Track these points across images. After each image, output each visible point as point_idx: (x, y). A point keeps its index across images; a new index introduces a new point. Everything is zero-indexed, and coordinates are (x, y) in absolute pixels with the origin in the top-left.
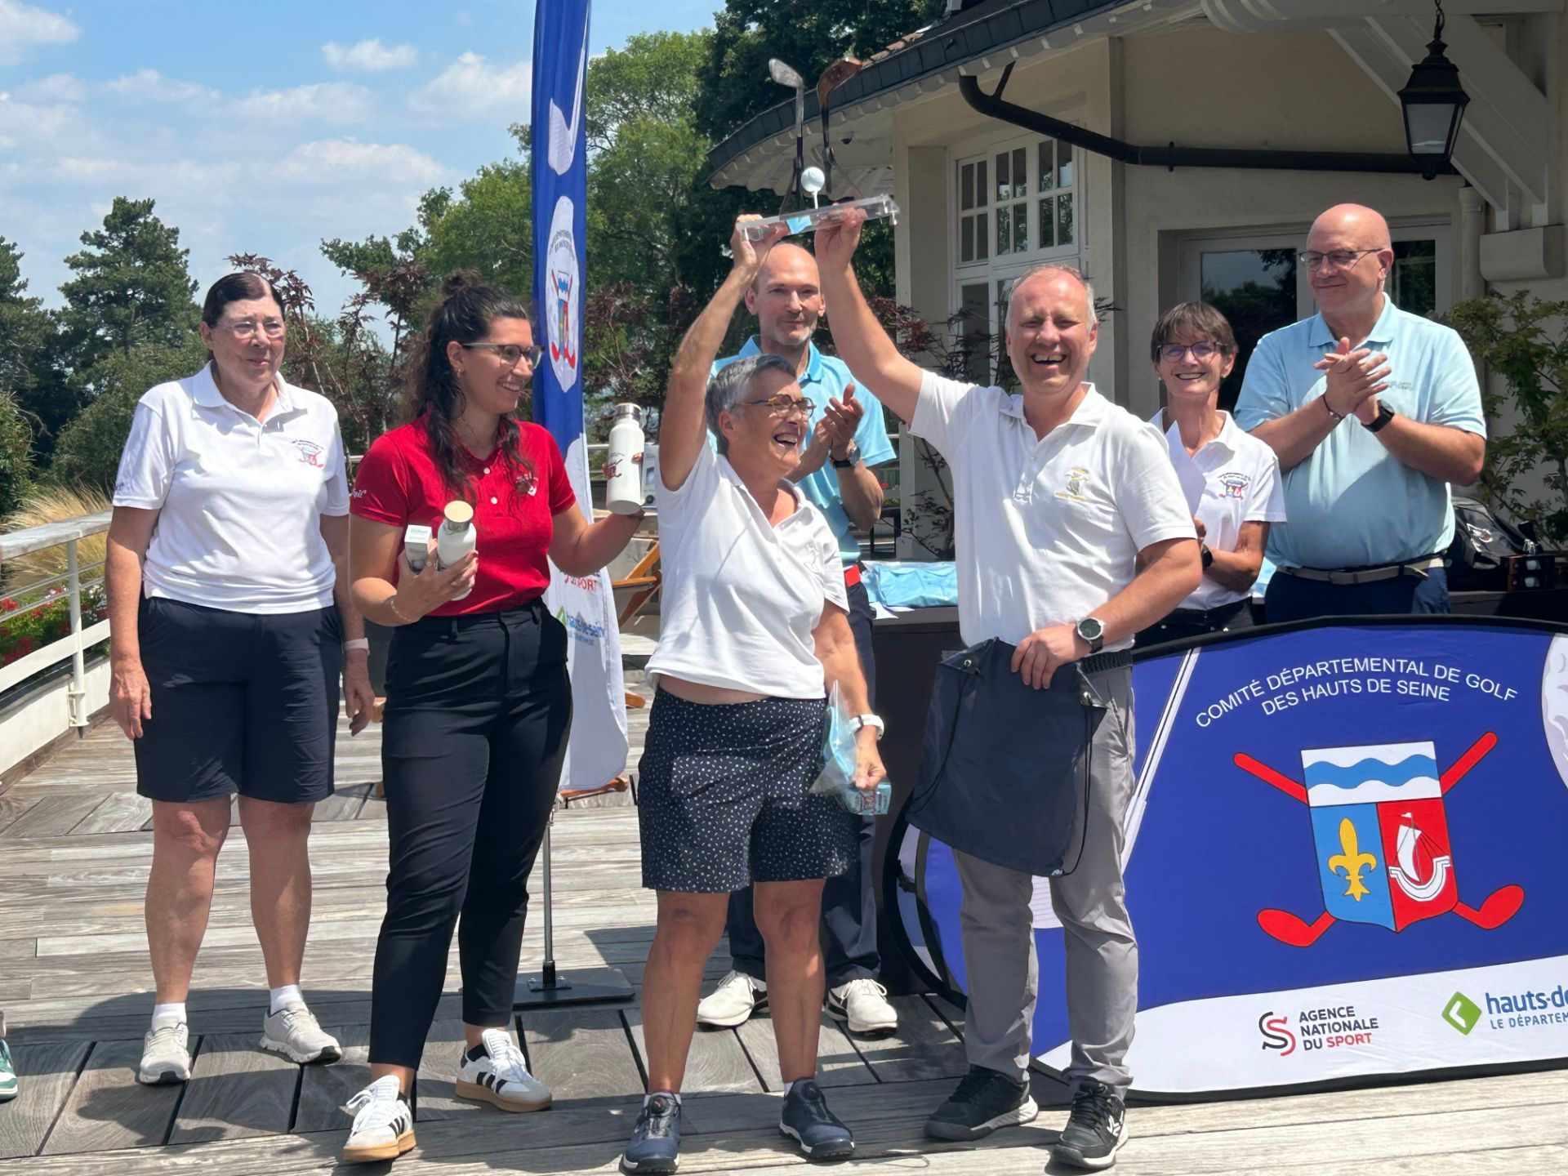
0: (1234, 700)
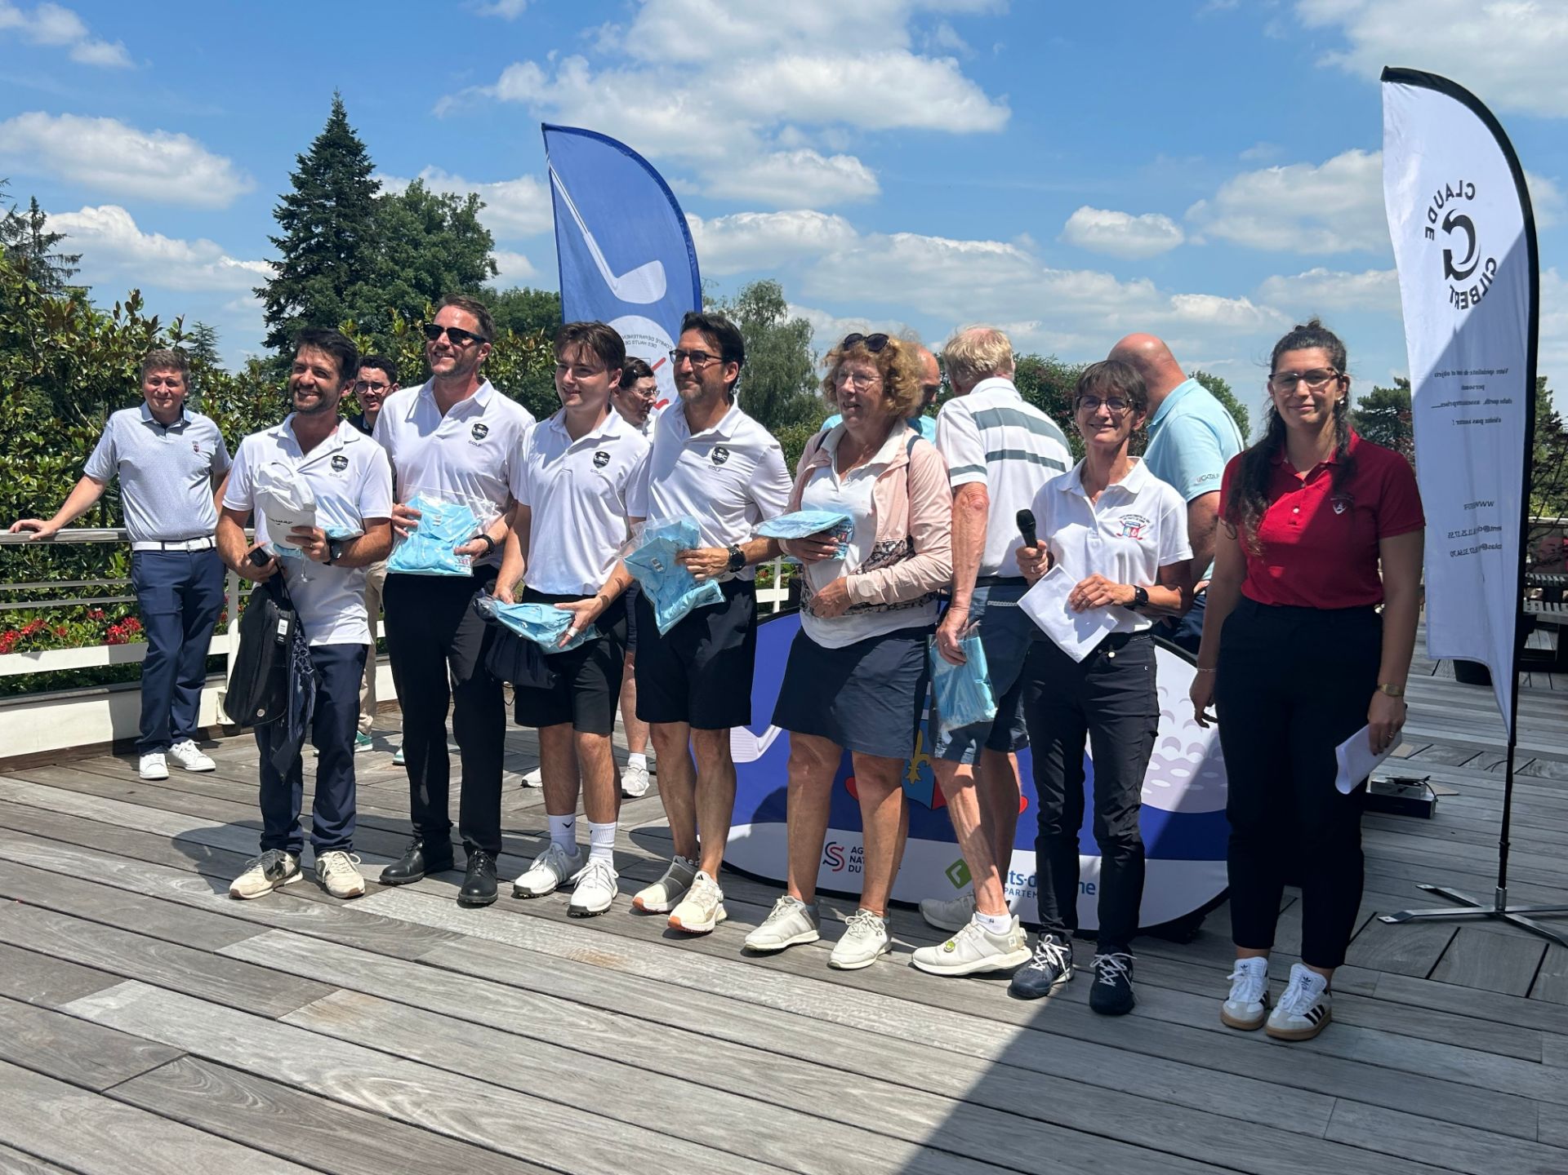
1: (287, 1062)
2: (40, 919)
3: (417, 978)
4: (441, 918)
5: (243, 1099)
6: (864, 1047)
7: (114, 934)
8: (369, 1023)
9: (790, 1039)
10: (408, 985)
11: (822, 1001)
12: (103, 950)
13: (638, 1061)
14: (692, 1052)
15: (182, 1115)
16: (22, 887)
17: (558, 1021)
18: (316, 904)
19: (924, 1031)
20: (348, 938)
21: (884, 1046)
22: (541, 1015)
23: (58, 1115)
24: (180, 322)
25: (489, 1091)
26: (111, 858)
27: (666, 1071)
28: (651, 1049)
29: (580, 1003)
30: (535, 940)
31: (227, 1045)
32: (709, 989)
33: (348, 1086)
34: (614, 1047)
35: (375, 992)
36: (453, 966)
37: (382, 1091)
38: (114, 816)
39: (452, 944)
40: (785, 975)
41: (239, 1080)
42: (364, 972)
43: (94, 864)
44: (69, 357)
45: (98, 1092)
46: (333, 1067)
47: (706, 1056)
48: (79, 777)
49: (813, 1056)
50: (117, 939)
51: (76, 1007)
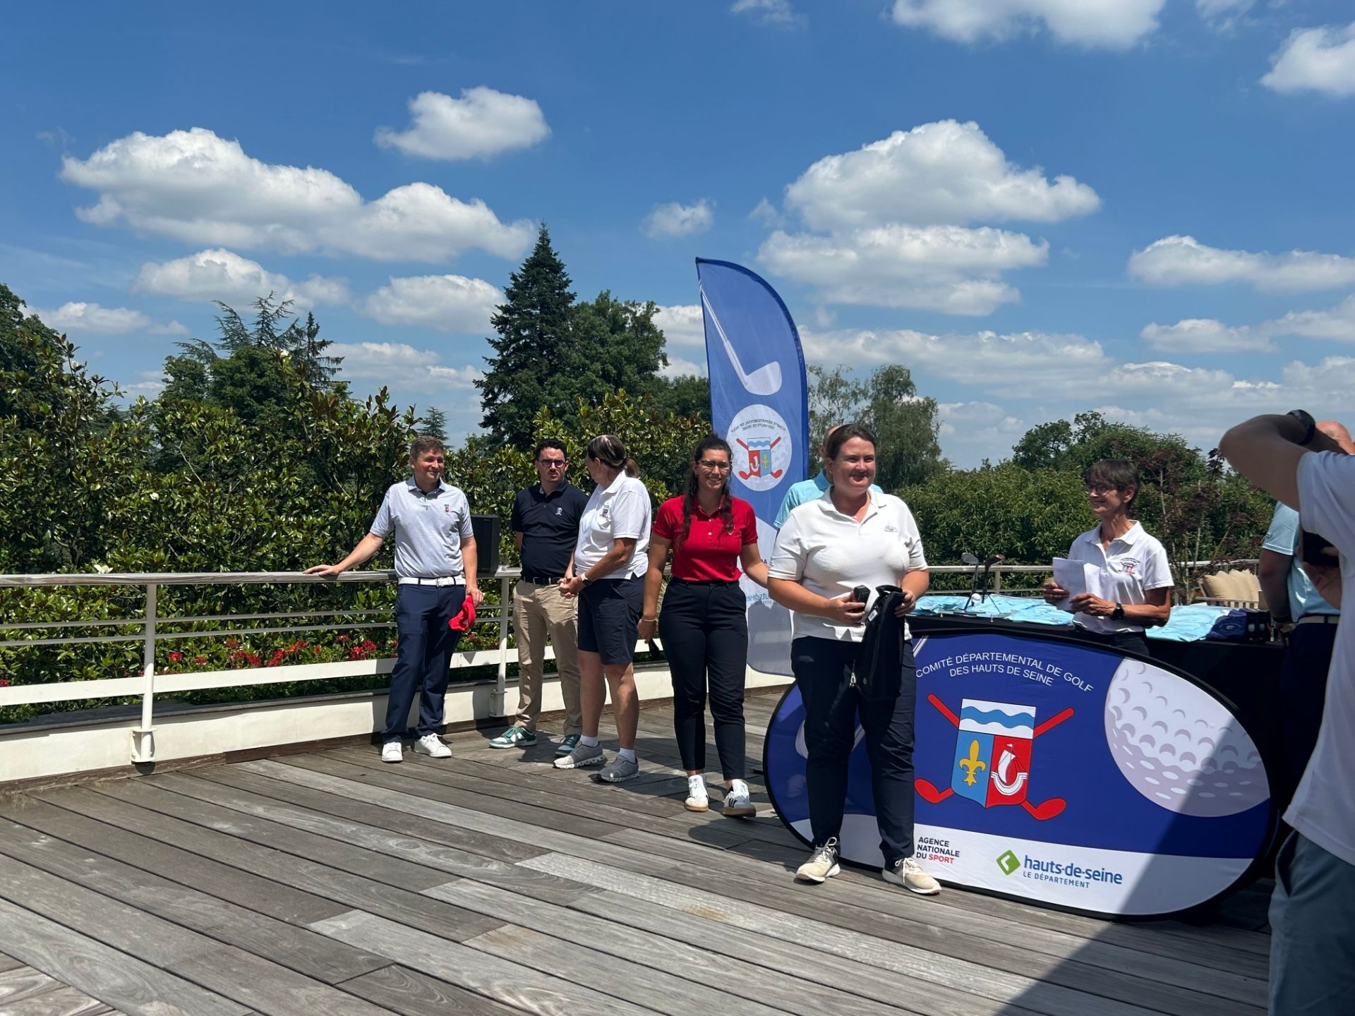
0: (937, 666)
1: (466, 973)
2: (295, 864)
3: (566, 919)
4: (588, 876)
5: (433, 996)
6: (913, 990)
7: (347, 877)
8: (529, 949)
9: (853, 980)
10: (560, 924)
11: (883, 954)
12: (338, 888)
13: (729, 988)
14: (773, 985)
15: (390, 1004)
16: (282, 840)
17: (671, 956)
18: (495, 862)
19: (964, 981)
20: (517, 887)
21: (929, 990)
22: (658, 951)
23: (303, 998)
24: (413, 409)
25: (614, 1002)
26: (346, 823)
27: (751, 997)
28: (741, 981)
29: (689, 944)
30: (659, 897)
31: (423, 959)
32: (792, 940)
33: (510, 993)
34: (713, 978)
35: (534, 928)
36: (594, 912)
37: (534, 997)
38: (350, 792)
39: (596, 896)
40: (855, 933)
41: (431, 984)
42: (527, 912)
43: (334, 827)
44: (329, 438)
45: (332, 985)
46: (500, 978)
47: (785, 989)
48: (326, 763)
49: (870, 994)
50: (349, 880)
51: (317, 926)
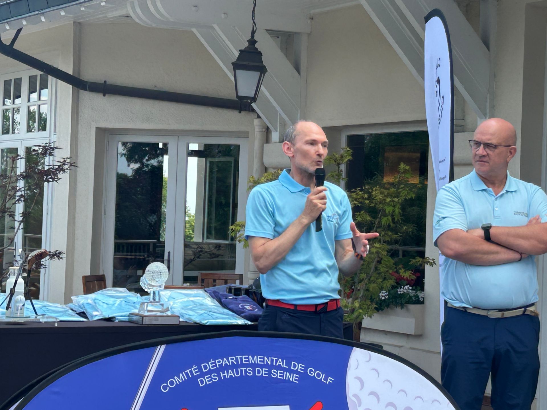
0: (182, 377)
